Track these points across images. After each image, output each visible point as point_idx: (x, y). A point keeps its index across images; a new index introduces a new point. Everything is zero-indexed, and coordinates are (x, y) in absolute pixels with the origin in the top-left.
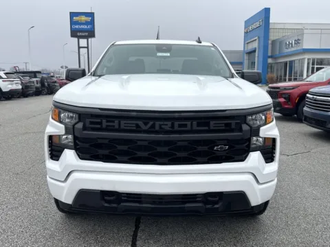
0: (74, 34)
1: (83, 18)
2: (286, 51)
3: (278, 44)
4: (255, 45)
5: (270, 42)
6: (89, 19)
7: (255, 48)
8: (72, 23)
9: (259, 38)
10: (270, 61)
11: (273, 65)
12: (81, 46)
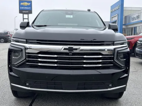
0: (21, 11)
1: (26, 4)
2: (132, 22)
3: (128, 18)
4: (116, 19)
5: (124, 17)
6: (29, 4)
7: (116, 20)
8: (20, 6)
9: (118, 15)
10: (124, 27)
11: (126, 29)
12: (24, 18)
